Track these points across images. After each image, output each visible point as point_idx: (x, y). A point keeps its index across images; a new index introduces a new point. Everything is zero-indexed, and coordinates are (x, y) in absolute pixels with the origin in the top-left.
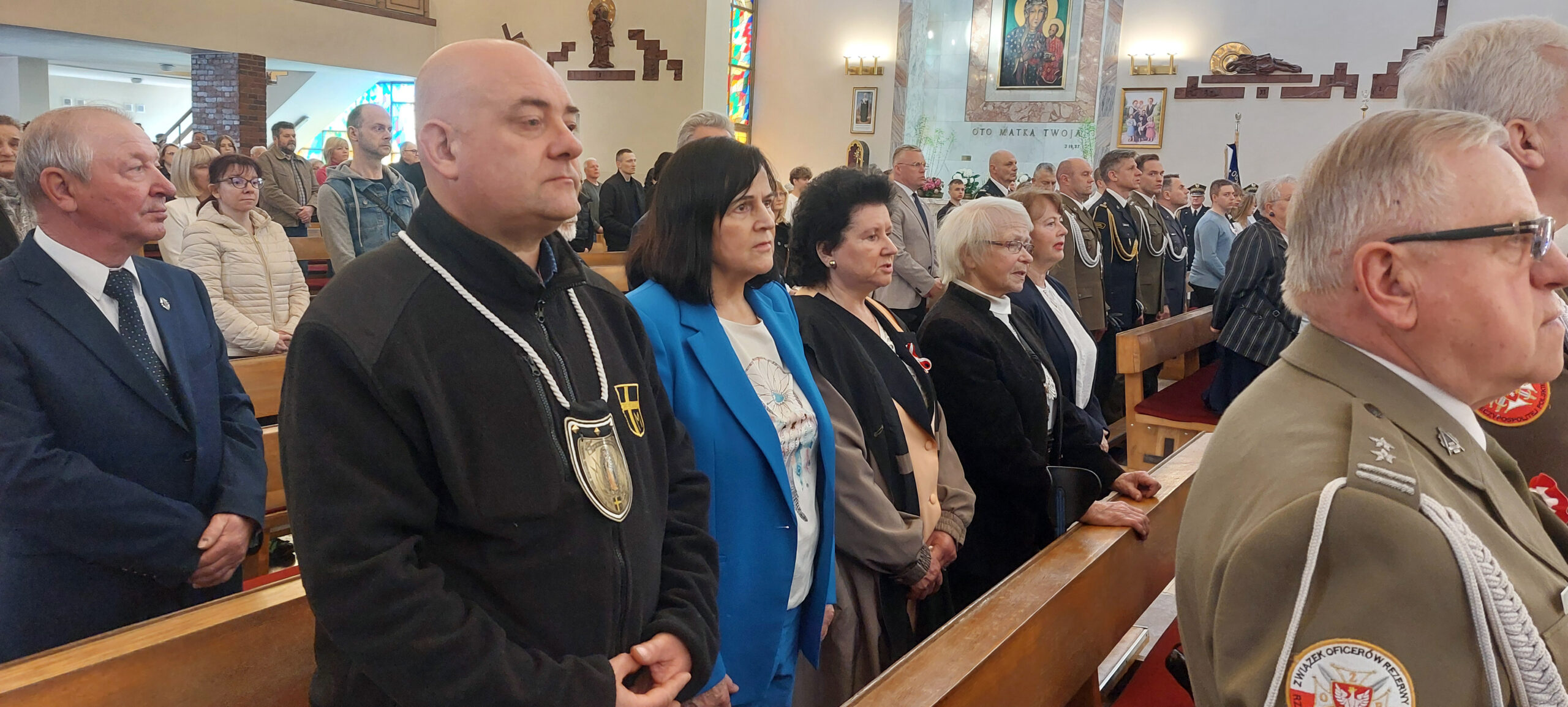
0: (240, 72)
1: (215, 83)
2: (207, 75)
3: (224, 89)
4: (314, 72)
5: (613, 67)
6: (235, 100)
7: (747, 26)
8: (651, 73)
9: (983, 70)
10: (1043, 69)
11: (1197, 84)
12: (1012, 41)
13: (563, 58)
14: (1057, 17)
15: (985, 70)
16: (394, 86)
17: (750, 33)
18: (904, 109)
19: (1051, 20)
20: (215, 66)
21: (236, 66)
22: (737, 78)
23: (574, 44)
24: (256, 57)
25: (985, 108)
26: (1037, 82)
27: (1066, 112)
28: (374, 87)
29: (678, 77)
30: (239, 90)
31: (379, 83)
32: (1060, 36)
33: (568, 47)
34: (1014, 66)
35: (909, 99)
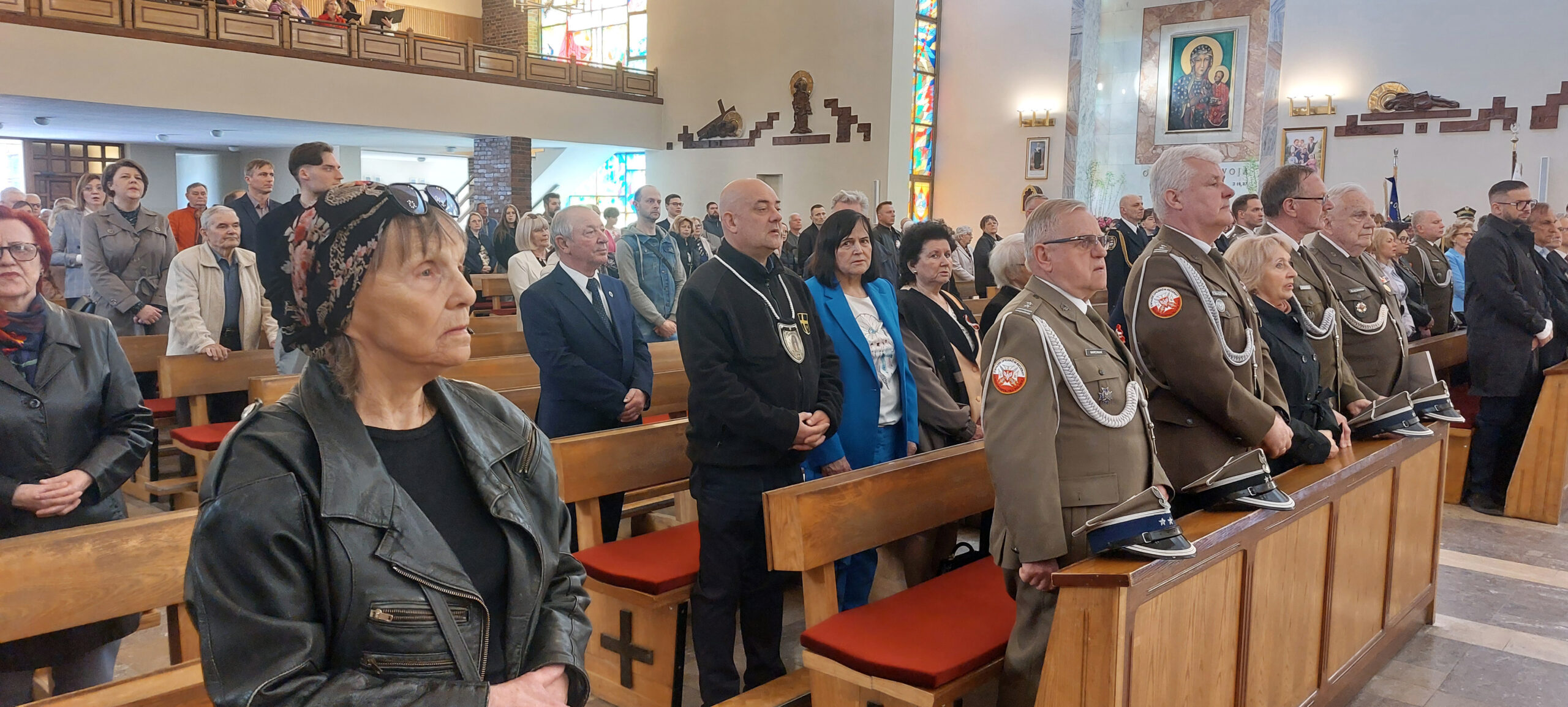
0: (512, 152)
1: (492, 161)
2: (487, 155)
3: (499, 166)
4: (564, 149)
5: (811, 132)
6: (508, 175)
7: (929, 88)
8: (844, 136)
9: (1152, 117)
10: (1210, 113)
11: (1356, 122)
12: (1179, 88)
13: (769, 126)
14: (1222, 64)
15: (1154, 116)
16: (628, 156)
17: (932, 94)
18: (1075, 155)
19: (1217, 67)
20: (492, 148)
21: (509, 148)
22: (920, 134)
23: (778, 114)
24: (524, 139)
25: (1154, 152)
26: (1204, 126)
27: (1234, 151)
28: (611, 159)
29: (867, 138)
30: (512, 167)
31: (616, 154)
32: (1225, 82)
33: (773, 117)
34: (1182, 111)
35: (1080, 146)
